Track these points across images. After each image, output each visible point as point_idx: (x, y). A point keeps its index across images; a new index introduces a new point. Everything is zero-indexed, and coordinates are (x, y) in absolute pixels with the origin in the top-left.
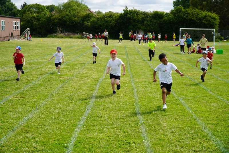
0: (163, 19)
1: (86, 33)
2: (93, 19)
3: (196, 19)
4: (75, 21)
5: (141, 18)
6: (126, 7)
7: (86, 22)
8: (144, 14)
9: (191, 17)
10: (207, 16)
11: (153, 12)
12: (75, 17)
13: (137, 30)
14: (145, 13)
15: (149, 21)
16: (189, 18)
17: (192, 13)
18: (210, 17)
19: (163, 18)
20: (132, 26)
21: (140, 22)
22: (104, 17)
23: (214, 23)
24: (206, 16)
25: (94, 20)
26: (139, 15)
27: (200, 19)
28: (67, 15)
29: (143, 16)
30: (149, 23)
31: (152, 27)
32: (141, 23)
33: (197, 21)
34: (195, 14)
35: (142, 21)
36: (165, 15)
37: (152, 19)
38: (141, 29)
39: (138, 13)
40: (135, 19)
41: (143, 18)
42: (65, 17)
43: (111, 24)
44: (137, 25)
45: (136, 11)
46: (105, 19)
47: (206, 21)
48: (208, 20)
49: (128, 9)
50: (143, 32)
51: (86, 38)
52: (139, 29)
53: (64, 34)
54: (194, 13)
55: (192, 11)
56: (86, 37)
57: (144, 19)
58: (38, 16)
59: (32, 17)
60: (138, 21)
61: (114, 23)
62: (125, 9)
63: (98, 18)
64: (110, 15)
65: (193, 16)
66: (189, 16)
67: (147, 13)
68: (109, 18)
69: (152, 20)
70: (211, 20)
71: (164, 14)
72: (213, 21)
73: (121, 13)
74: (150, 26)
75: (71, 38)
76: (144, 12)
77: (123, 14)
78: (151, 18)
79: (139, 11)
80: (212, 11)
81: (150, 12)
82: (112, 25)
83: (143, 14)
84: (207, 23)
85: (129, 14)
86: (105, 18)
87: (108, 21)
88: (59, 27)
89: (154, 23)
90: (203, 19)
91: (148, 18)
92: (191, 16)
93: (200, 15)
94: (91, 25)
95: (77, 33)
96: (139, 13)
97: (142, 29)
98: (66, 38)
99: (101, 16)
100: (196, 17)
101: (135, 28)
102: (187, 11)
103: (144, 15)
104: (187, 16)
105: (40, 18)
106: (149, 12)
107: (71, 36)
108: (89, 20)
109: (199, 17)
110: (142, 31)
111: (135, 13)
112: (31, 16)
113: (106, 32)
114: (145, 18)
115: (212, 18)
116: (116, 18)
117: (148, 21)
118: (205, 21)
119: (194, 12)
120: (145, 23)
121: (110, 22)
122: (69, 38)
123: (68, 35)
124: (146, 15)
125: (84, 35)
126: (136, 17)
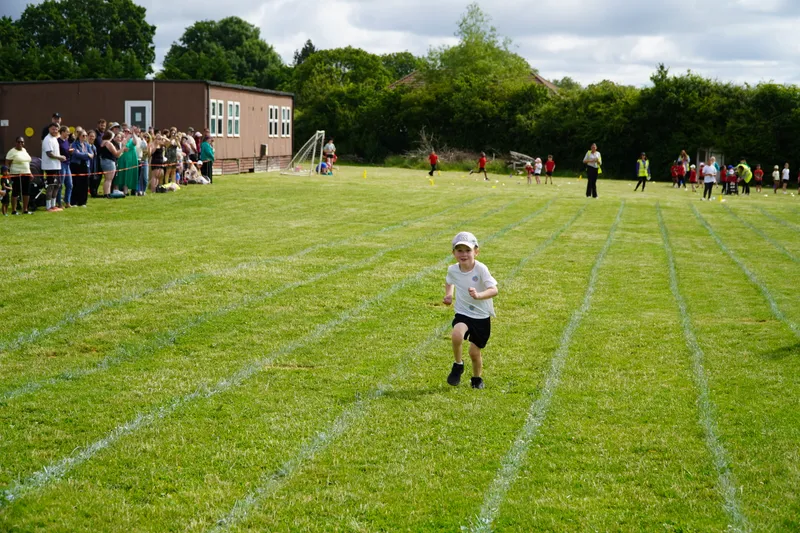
0: (790, 112)
1: (520, 155)
2: (546, 106)
4: (483, 111)
5: (715, 109)
6: (662, 67)
7: (520, 116)
8: (727, 92)
11: (758, 86)
12: (484, 98)
13: (701, 148)
14: (730, 91)
15: (743, 120)
19: (793, 110)
20: (685, 132)
21: (710, 122)
22: (586, 100)
25: (549, 110)
26: (708, 95)
28: (458, 89)
29: (724, 101)
30: (742, 126)
31: (751, 141)
32: (715, 126)
35: (720, 117)
37: (753, 113)
38: (713, 144)
39: (704, 88)
40: (696, 109)
41: (721, 108)
42: (449, 95)
43: (610, 124)
44: (698, 130)
45: (700, 83)
46: (591, 106)
49: (670, 75)
50: (719, 156)
51: (521, 173)
52: (707, 146)
53: (445, 157)
56: (521, 170)
57: (727, 109)
58: (352, 92)
59: (332, 94)
60: (705, 117)
61: (619, 120)
62: (657, 74)
63: (566, 104)
64: (608, 95)
67: (736, 89)
68: (604, 105)
69: (755, 115)
71: (795, 95)
73: (647, 89)
74: (744, 135)
76: (726, 87)
77: (653, 90)
78: (751, 108)
79: (708, 81)
81: (748, 86)
82: (612, 127)
83: (723, 95)
85: (672, 91)
86: (590, 102)
87: (600, 114)
88: (428, 131)
89: (761, 126)
91: (739, 107)
94: (540, 125)
95: (490, 154)
96: (707, 90)
97: (717, 147)
98: (452, 168)
99: (577, 97)
101: (692, 140)
103: (728, 97)
105: (363, 98)
106: (745, 87)
107: (471, 162)
108: (531, 108)
110: (716, 153)
111: (694, 88)
112: (332, 91)
113: (593, 152)
114: (730, 106)
116: (627, 103)
117: (738, 118)
120: (729, 124)
121: (607, 119)
122: (460, 170)
123: (458, 159)
124: (733, 97)
125: (515, 160)
126: (698, 103)
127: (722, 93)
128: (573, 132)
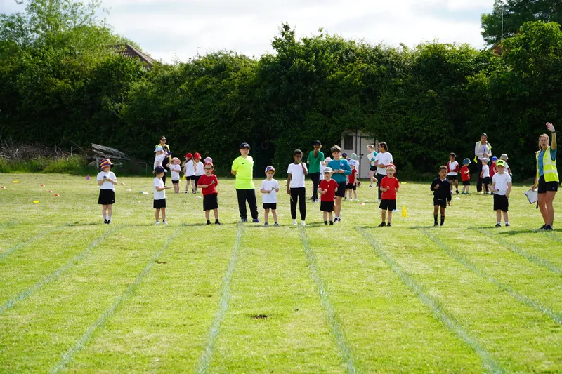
0: (466, 82)
1: (104, 148)
2: (136, 85)
4: (58, 94)
5: (363, 79)
6: (286, 27)
8: (377, 57)
11: (419, 47)
12: (59, 77)
13: (346, 131)
14: (381, 56)
15: (401, 91)
19: (468, 78)
20: (323, 112)
21: (356, 98)
22: (190, 74)
25: (142, 88)
26: (353, 60)
28: (22, 68)
29: (373, 69)
31: (415, 119)
32: (364, 102)
35: (369, 91)
36: (477, 60)
37: (414, 83)
38: (363, 126)
39: (347, 52)
40: (334, 82)
41: (368, 78)
43: (223, 104)
44: (340, 107)
45: (338, 44)
46: (196, 83)
49: (298, 37)
52: (354, 128)
53: (8, 154)
57: (380, 78)
60: (348, 90)
61: (235, 100)
62: (279, 36)
63: (165, 81)
67: (389, 52)
68: (214, 79)
69: (417, 86)
71: (469, 57)
73: (271, 56)
74: (405, 114)
75: (37, 169)
76: (376, 50)
78: (411, 77)
79: (351, 42)
81: (405, 48)
82: (226, 108)
83: (373, 60)
85: (299, 56)
86: (197, 76)
87: (210, 91)
89: (426, 100)
91: (394, 73)
94: (132, 110)
95: (66, 148)
96: (351, 55)
97: (368, 130)
98: (14, 168)
101: (333, 122)
103: (379, 63)
106: (401, 49)
107: (40, 160)
108: (121, 86)
110: (366, 137)
114: (382, 75)
117: (395, 89)
120: (382, 99)
121: (219, 98)
122: (26, 171)
123: (24, 155)
124: (386, 63)
125: (98, 155)
126: (339, 73)
127: (372, 58)
128: (175, 115)
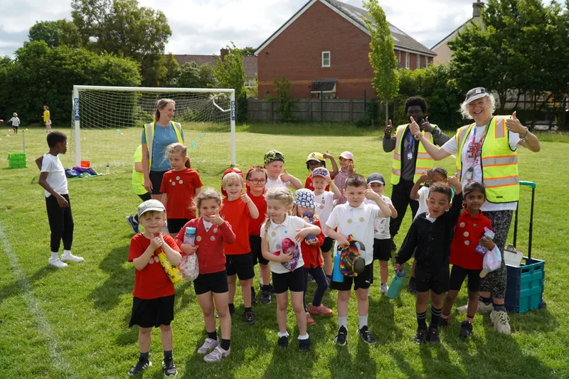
3: (83, 71)
9: (70, 67)
10: (111, 65)
16: (65, 69)
17: (70, 57)
18: (120, 66)
23: (130, 81)
24: (108, 66)
27: (94, 72)
33: (87, 77)
34: (81, 59)
47: (112, 78)
48: (115, 76)
54: (76, 57)
55: (71, 53)
65: (74, 64)
66: (65, 64)
70: (124, 76)
72: (128, 78)
80: (123, 54)
84: (114, 81)
90: (103, 72)
92: (70, 65)
93: (95, 62)
100: (84, 68)
102: (56, 53)
104: (60, 65)
109: (92, 67)
115: (125, 70)
118: (107, 76)
119: (76, 55)
